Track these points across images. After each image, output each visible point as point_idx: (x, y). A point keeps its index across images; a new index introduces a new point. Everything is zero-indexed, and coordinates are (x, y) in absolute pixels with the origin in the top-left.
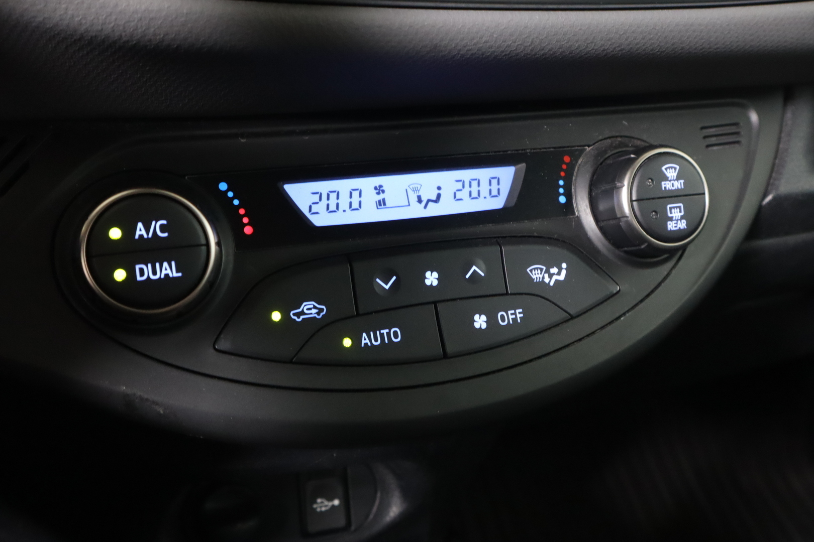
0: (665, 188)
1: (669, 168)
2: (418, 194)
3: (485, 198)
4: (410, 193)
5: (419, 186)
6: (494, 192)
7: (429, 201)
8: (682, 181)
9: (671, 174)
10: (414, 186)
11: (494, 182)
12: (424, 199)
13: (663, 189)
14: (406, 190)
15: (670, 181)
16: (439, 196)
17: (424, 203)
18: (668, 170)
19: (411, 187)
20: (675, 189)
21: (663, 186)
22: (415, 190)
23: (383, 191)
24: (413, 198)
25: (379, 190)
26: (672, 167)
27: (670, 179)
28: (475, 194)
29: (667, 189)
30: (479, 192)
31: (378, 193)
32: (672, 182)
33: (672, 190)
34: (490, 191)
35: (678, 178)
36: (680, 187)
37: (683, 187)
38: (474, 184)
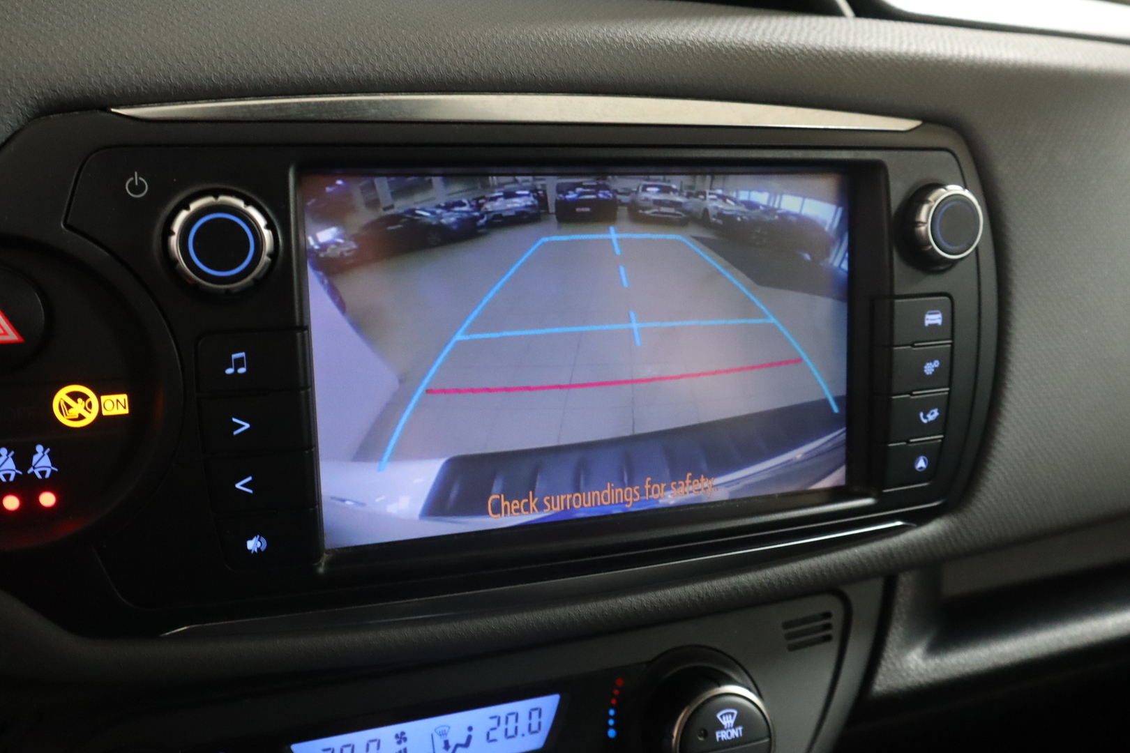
0: (720, 738)
1: (725, 714)
2: (445, 738)
3: (523, 735)
4: (436, 737)
5: (447, 729)
6: (534, 727)
7: (458, 746)
8: (740, 728)
9: (728, 721)
10: (441, 729)
11: (535, 714)
12: (452, 744)
13: (718, 740)
14: (432, 735)
15: (725, 730)
16: (469, 738)
17: (451, 750)
18: (724, 718)
19: (438, 731)
20: (733, 739)
21: (718, 737)
22: (443, 734)
23: (405, 739)
24: (439, 743)
25: (401, 738)
26: (728, 714)
27: (726, 727)
28: (511, 732)
29: (723, 739)
30: (516, 728)
31: (399, 743)
32: (729, 731)
33: (728, 740)
34: (530, 725)
35: (736, 725)
36: (737, 735)
37: (741, 734)
38: (512, 718)
